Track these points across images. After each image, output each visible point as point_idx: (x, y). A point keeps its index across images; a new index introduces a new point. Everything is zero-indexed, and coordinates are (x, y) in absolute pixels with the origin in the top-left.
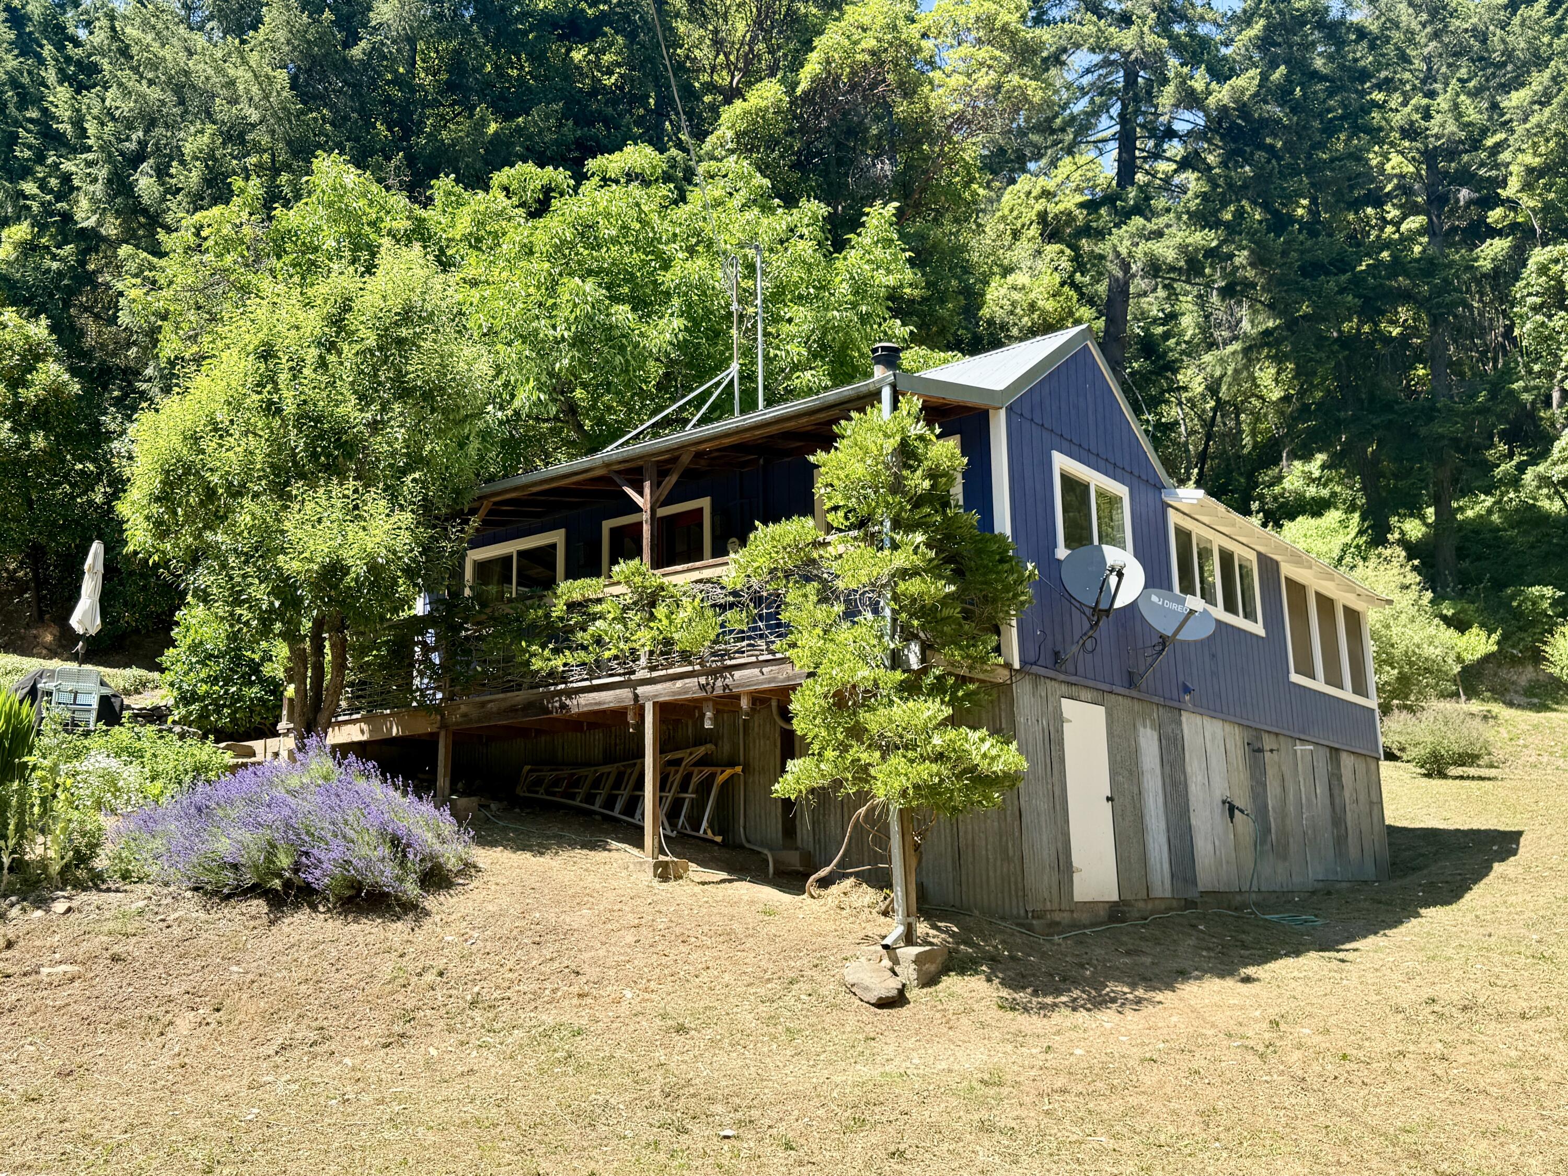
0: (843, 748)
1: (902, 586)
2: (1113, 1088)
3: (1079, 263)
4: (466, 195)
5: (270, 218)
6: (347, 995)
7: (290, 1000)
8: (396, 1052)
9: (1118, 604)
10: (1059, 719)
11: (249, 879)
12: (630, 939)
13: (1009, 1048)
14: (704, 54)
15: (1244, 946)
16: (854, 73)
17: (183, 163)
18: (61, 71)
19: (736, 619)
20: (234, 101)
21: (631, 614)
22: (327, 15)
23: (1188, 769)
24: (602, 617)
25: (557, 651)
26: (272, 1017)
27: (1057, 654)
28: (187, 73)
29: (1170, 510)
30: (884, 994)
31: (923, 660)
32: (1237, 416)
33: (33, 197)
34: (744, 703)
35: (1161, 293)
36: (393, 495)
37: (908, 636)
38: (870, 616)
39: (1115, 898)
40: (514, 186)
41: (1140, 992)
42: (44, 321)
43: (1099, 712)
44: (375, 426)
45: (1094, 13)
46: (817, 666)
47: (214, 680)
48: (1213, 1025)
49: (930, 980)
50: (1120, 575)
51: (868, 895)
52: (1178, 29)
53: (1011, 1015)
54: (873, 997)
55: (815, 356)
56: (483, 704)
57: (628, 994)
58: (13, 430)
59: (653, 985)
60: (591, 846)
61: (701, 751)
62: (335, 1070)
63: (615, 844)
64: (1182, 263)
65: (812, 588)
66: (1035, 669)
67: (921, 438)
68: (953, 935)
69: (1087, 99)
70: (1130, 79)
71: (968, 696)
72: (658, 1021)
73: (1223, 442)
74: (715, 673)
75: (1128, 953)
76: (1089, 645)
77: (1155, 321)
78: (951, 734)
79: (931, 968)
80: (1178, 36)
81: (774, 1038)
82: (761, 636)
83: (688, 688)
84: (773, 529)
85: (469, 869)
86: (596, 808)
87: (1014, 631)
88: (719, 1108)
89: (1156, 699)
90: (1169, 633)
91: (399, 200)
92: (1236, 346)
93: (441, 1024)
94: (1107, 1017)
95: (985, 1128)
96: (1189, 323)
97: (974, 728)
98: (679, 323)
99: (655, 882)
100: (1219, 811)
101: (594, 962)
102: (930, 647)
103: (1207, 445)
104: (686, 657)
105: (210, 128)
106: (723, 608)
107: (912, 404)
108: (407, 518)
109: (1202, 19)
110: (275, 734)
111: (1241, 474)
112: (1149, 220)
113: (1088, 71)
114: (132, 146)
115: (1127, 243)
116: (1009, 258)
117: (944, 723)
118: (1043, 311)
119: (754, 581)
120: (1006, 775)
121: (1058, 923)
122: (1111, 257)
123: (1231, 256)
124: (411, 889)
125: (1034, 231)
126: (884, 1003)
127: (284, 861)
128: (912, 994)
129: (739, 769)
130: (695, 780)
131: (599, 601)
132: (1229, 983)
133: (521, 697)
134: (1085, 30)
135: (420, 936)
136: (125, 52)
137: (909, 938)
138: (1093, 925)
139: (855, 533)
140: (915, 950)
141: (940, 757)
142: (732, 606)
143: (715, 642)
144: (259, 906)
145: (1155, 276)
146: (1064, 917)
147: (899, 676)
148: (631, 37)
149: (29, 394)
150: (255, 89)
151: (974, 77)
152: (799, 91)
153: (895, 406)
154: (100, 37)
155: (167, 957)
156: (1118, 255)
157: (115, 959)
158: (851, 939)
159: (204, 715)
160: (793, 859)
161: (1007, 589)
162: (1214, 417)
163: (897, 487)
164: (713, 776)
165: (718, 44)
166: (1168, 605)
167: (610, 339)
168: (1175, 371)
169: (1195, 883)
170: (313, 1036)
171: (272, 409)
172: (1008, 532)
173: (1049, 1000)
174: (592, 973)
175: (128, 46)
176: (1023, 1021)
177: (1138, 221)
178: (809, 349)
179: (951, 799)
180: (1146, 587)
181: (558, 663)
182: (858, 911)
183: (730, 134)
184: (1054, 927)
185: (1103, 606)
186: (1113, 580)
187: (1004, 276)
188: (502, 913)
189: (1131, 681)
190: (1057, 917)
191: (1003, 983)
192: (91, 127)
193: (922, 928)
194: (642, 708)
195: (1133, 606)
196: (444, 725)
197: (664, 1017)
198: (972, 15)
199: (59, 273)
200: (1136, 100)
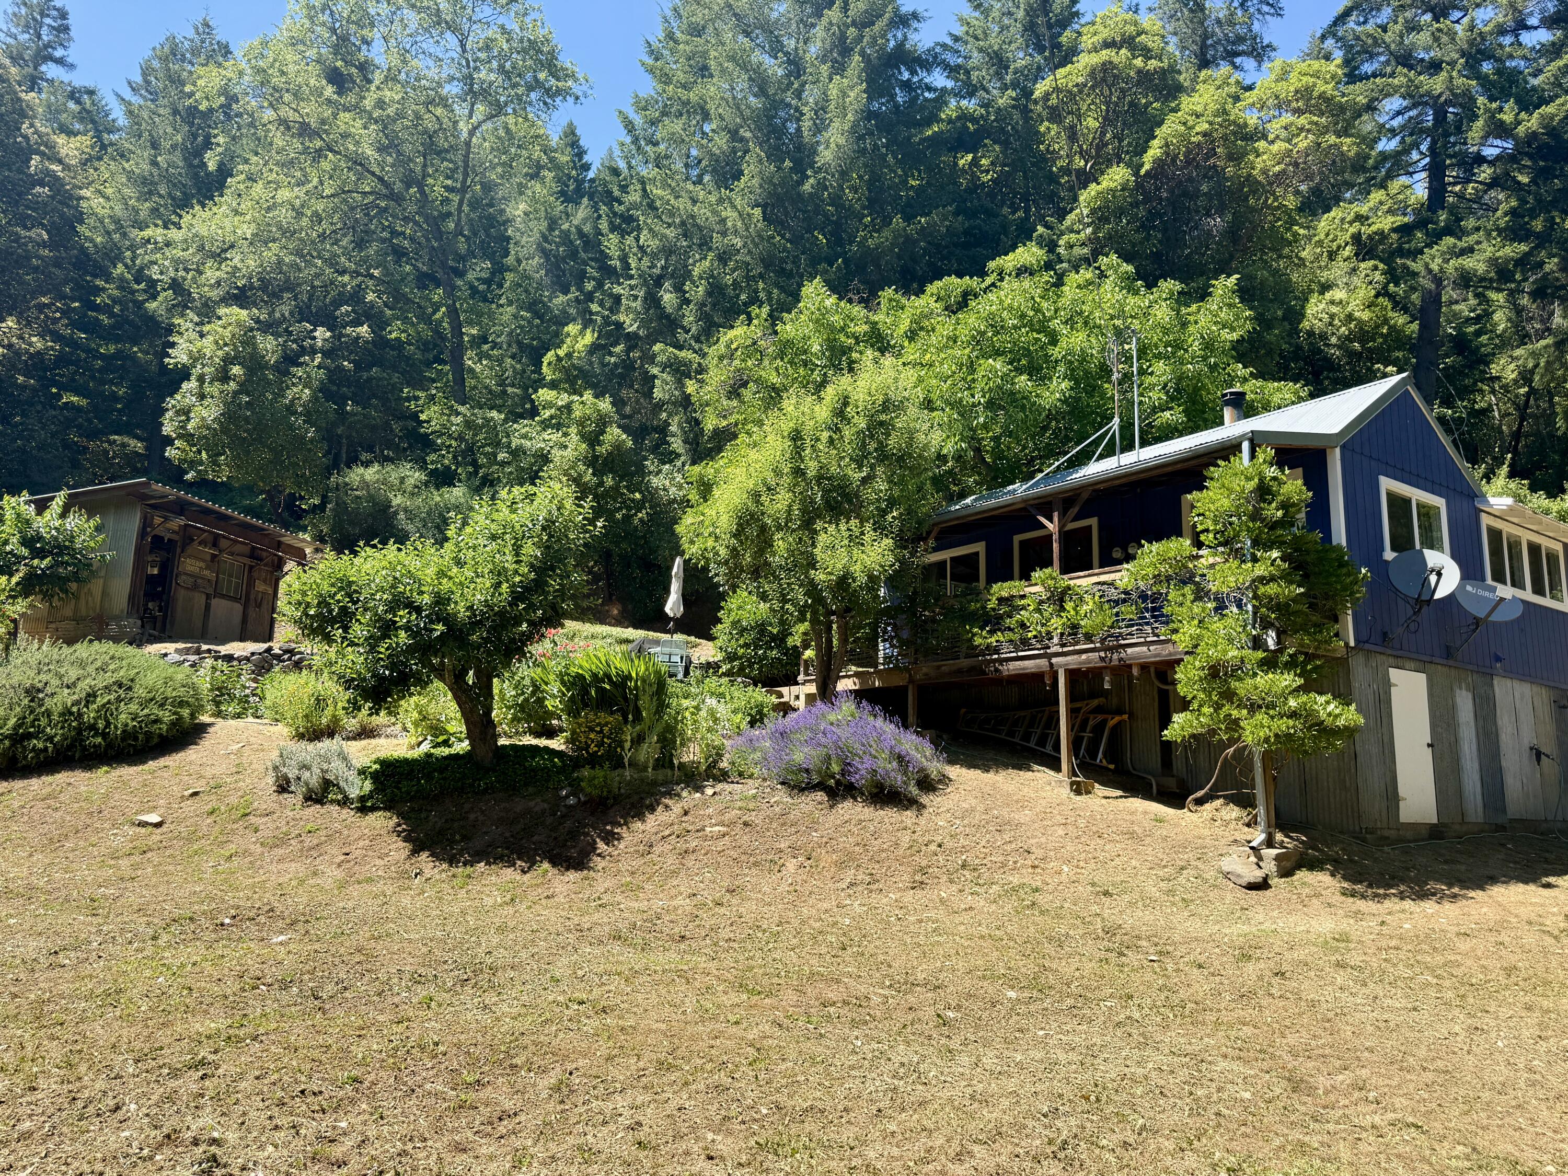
0: (1218, 707)
1: (1262, 590)
2: (1435, 949)
3: (1393, 276)
4: (904, 301)
5: (776, 333)
6: (884, 855)
7: (851, 856)
8: (919, 893)
9: (1437, 596)
10: (1387, 684)
11: (816, 779)
12: (1061, 832)
13: (1352, 921)
14: (1061, 145)
15: (1546, 861)
16: (1188, 152)
17: (693, 282)
18: (611, 223)
19: (1128, 611)
20: (724, 234)
21: (1045, 606)
22: (788, 163)
23: (1499, 722)
24: (1024, 608)
25: (992, 632)
26: (841, 865)
27: (1385, 635)
28: (693, 217)
29: (1483, 515)
30: (1252, 880)
31: (1279, 642)
32: (1551, 400)
33: (597, 313)
34: (1135, 671)
35: (1473, 302)
36: (879, 528)
37: (1266, 625)
38: (1235, 610)
39: (1435, 821)
40: (943, 293)
41: (1456, 890)
42: (608, 399)
43: (1421, 678)
44: (864, 481)
45: (1404, 66)
46: (1196, 646)
47: (746, 646)
48: (1517, 916)
49: (1286, 872)
50: (1439, 574)
51: (1233, 812)
52: (1487, 67)
53: (1351, 900)
54: (1244, 882)
55: (1172, 399)
56: (939, 667)
57: (1065, 868)
58: (594, 474)
59: (1082, 864)
60: (1019, 767)
61: (1095, 703)
62: (885, 901)
63: (1036, 767)
64: (1492, 274)
65: (1188, 589)
66: (1367, 646)
67: (1274, 479)
68: (1303, 842)
69: (1398, 138)
70: (1440, 116)
71: (1316, 668)
72: (1089, 888)
73: (1537, 424)
74: (1111, 649)
75: (1446, 862)
76: (1413, 627)
77: (1468, 320)
78: (1304, 698)
79: (1288, 864)
80: (1487, 75)
81: (1173, 904)
82: (1147, 624)
83: (1092, 659)
84: (1155, 546)
85: (945, 780)
86: (1017, 740)
87: (1350, 618)
88: (1144, 943)
89: (1470, 667)
90: (1482, 615)
91: (858, 310)
92: (1549, 341)
93: (945, 878)
94: (1429, 906)
95: (1340, 965)
96: (1501, 319)
97: (1321, 693)
98: (1065, 385)
99: (1072, 795)
100: (1527, 758)
101: (1039, 846)
102: (1284, 632)
103: (1521, 425)
104: (1089, 637)
105: (711, 255)
106: (1117, 603)
107: (1266, 453)
108: (888, 542)
109: (1511, 57)
110: (797, 683)
111: (1555, 452)
112: (1460, 239)
113: (1399, 113)
114: (657, 271)
115: (1438, 261)
116: (1324, 276)
117: (1297, 690)
118: (1360, 321)
119: (1141, 584)
120: (1346, 728)
121: (1387, 838)
122: (1423, 273)
123: (1541, 264)
124: (914, 790)
125: (1348, 251)
126: (1252, 887)
127: (835, 768)
128: (1273, 881)
129: (1125, 717)
130: (1091, 723)
131: (1023, 597)
132: (1532, 887)
133: (964, 663)
134: (1396, 81)
135: (923, 821)
136: (652, 206)
137: (1270, 843)
138: (1415, 841)
139: (1221, 549)
140: (1274, 852)
141: (1293, 715)
142: (1124, 601)
143: (1112, 627)
144: (820, 796)
145: (1467, 287)
146: (1392, 834)
147: (1260, 654)
148: (1005, 144)
149: (602, 450)
150: (739, 224)
151: (1295, 141)
152: (1143, 172)
153: (1253, 456)
154: (634, 196)
155: (774, 825)
156: (1430, 271)
157: (746, 824)
158: (1224, 841)
159: (742, 669)
160: (1171, 783)
161: (1345, 589)
162: (1527, 401)
163: (1255, 516)
164: (1104, 722)
165: (1073, 136)
166: (1481, 592)
167: (1015, 401)
168: (1487, 364)
169: (1504, 810)
170: (868, 879)
171: (798, 472)
172: (1344, 543)
173: (1381, 891)
174: (1039, 853)
175: (653, 201)
176: (1361, 905)
177: (1449, 241)
178: (1167, 393)
179: (1303, 744)
180: (1462, 579)
181: (992, 640)
182: (1227, 823)
183: (1086, 212)
184: (1384, 840)
185: (1425, 597)
186: (1433, 578)
187: (1322, 293)
188: (973, 810)
189: (1449, 653)
190: (1386, 833)
191: (1345, 878)
192: (633, 263)
193: (1279, 837)
194: (1056, 672)
195: (1451, 597)
196: (911, 681)
197: (1093, 884)
198: (1292, 89)
199: (615, 364)
200: (1447, 134)
